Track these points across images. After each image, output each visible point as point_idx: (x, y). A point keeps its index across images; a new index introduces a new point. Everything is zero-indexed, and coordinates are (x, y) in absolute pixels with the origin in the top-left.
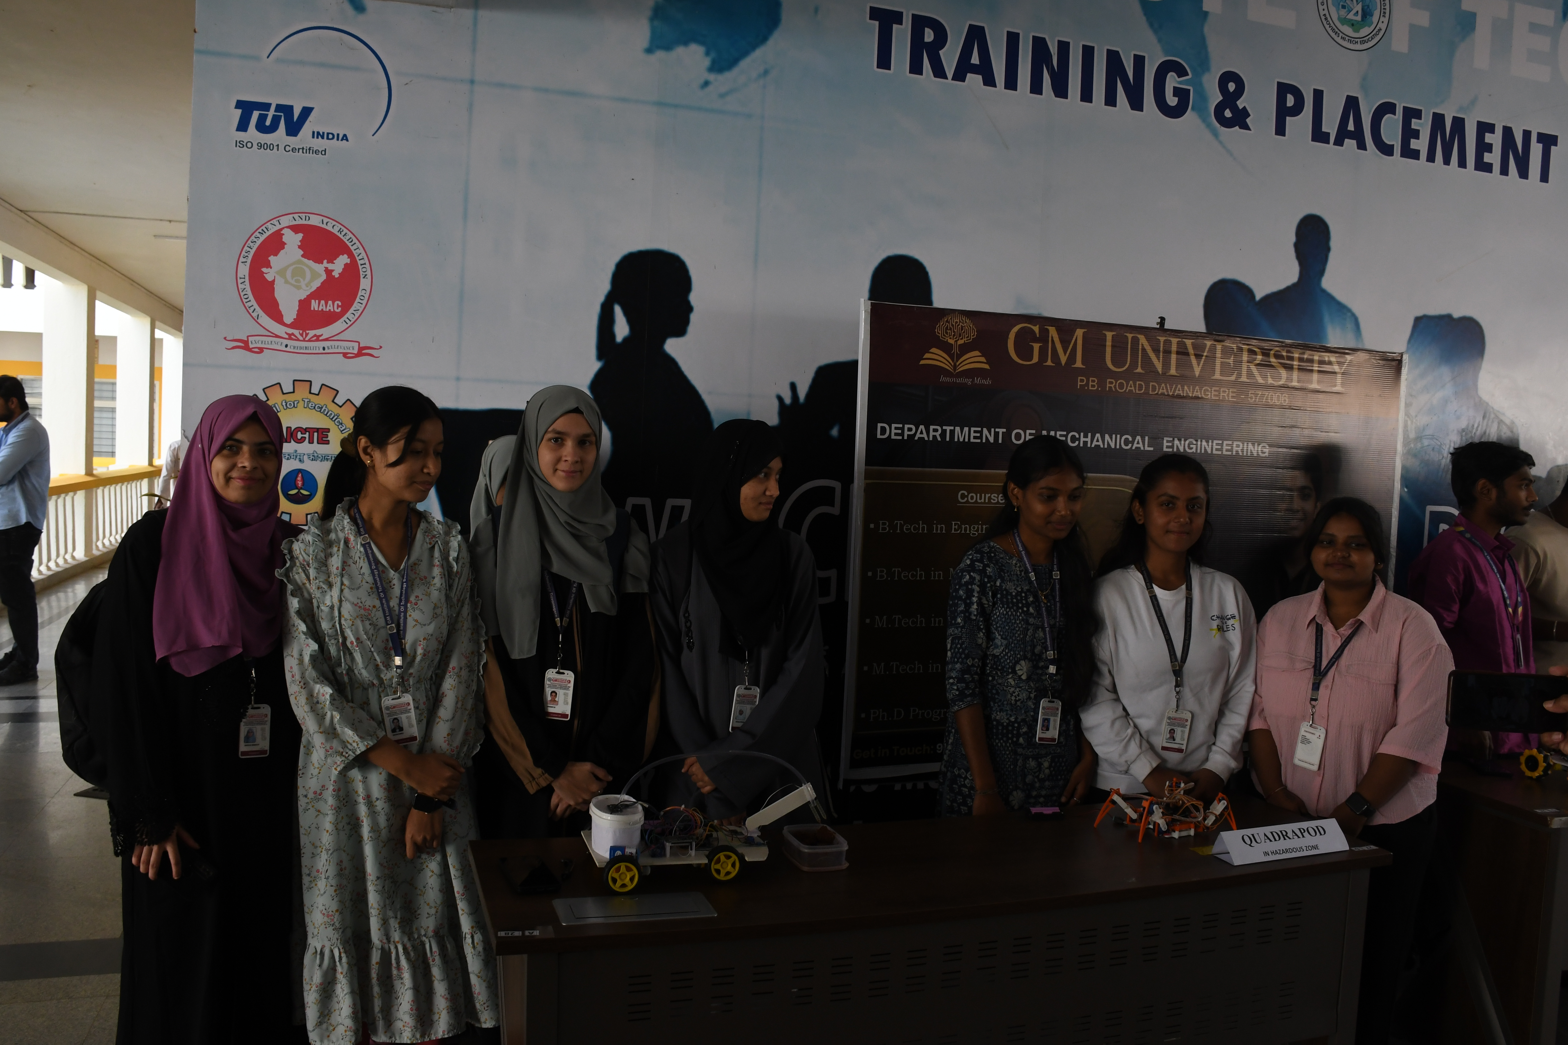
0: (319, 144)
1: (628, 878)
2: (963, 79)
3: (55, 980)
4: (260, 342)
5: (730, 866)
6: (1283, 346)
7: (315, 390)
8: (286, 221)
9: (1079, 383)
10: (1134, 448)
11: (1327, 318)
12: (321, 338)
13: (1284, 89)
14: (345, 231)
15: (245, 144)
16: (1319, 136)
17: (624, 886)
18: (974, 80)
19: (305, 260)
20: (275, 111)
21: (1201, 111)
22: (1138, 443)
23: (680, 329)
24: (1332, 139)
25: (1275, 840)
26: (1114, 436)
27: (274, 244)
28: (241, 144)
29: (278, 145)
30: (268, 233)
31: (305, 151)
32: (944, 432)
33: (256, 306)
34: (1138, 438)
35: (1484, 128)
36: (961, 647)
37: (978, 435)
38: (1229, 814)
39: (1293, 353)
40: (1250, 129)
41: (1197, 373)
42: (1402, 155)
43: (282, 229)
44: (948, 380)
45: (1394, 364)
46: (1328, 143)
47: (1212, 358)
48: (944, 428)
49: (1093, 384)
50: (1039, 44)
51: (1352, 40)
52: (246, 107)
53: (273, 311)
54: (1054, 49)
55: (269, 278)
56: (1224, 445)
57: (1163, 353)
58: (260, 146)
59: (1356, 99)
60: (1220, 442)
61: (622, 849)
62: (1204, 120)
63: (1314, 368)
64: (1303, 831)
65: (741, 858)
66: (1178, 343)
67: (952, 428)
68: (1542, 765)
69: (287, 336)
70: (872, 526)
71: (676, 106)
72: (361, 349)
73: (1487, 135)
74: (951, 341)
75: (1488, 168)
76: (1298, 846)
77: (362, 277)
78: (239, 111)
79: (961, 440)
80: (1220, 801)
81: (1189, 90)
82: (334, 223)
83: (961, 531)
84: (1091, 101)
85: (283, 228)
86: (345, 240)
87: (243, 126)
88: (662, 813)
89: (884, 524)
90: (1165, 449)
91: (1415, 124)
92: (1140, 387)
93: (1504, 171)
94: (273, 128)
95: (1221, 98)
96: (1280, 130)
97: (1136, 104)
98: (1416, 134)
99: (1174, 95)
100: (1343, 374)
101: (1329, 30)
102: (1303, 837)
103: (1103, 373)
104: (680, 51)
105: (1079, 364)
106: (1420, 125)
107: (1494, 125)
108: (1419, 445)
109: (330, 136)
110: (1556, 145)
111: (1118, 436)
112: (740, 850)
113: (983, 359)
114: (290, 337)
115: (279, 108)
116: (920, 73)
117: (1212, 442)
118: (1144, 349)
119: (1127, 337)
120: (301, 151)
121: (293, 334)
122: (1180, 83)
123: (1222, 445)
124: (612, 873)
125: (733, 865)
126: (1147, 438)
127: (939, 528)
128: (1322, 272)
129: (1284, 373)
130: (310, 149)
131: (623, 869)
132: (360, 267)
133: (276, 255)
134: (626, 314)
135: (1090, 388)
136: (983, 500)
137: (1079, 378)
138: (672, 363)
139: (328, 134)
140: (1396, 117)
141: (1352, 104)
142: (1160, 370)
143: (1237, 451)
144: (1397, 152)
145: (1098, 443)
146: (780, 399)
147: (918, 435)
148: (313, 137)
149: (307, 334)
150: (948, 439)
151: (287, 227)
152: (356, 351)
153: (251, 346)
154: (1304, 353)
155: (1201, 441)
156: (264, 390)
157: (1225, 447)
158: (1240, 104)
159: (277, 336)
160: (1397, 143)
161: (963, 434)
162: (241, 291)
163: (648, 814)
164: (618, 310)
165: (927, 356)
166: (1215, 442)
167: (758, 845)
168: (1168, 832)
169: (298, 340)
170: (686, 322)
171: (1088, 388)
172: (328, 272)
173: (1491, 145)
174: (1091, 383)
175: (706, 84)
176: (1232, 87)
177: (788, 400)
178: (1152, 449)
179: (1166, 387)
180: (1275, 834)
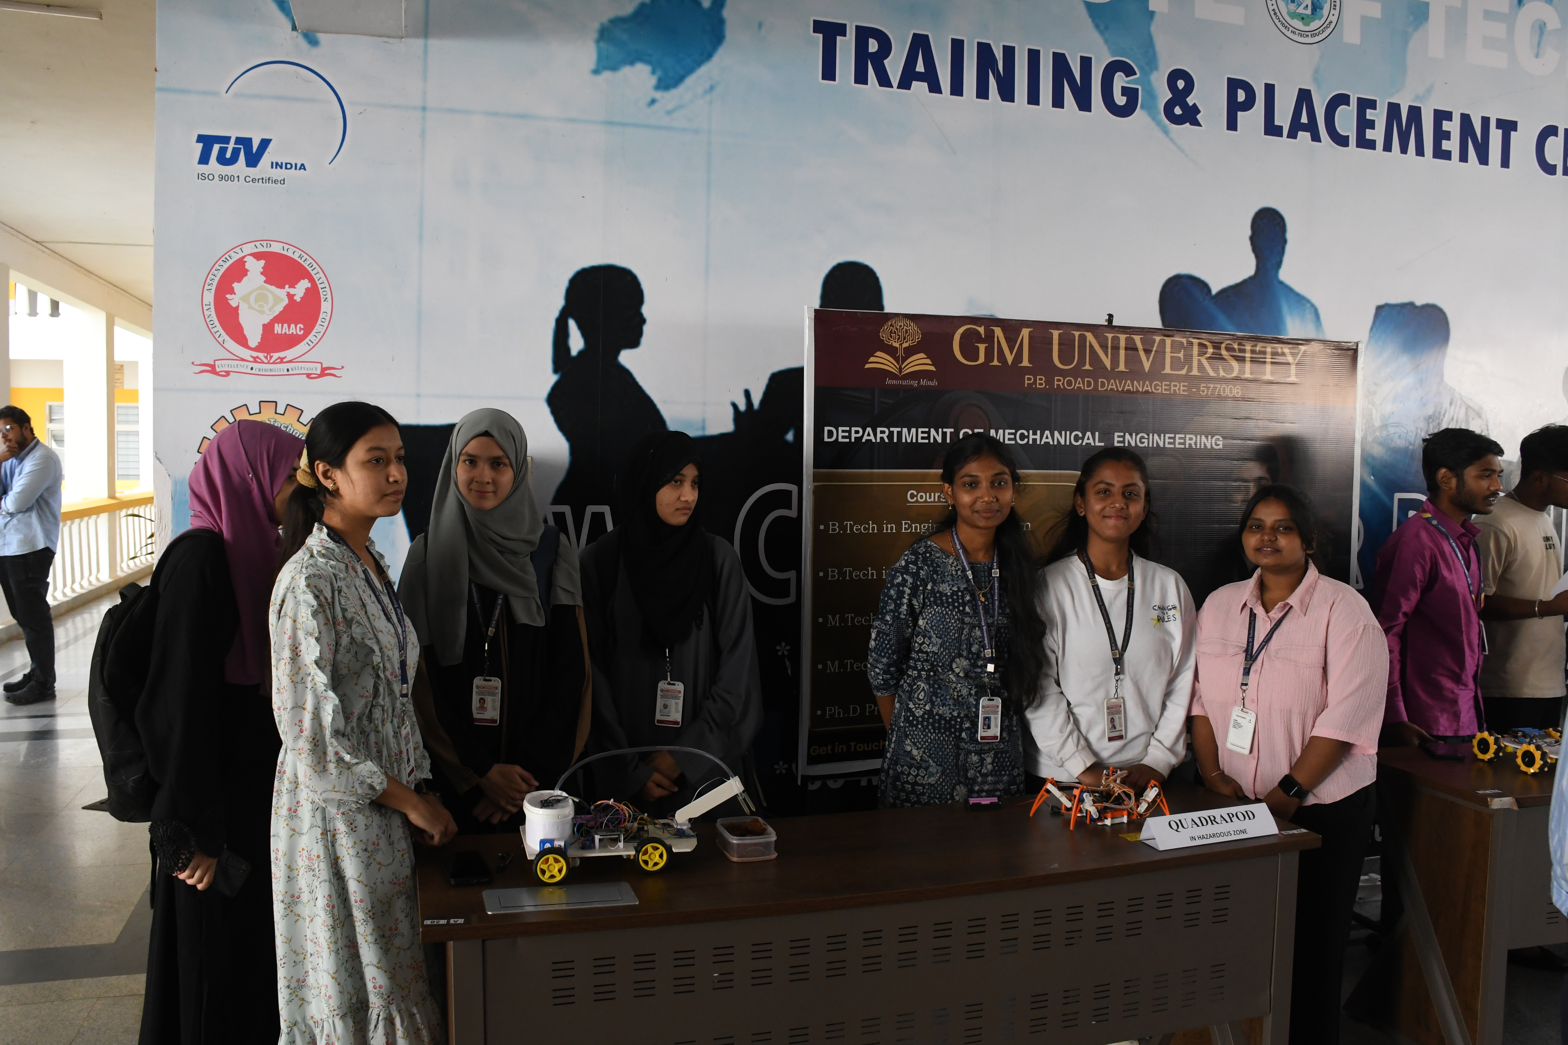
0: (278, 173)
1: (556, 869)
2: (908, 87)
3: (49, 983)
4: (226, 366)
5: (657, 856)
6: (1234, 339)
7: (281, 410)
8: (249, 249)
9: (1026, 382)
10: (1084, 444)
11: (1285, 309)
12: (284, 360)
13: (1234, 85)
14: (306, 256)
15: (206, 176)
16: (1272, 129)
17: (552, 877)
18: (920, 87)
19: (268, 286)
20: (235, 144)
21: (1150, 109)
22: (1088, 439)
23: (634, 341)
24: (1285, 132)
25: (1203, 825)
26: (1063, 433)
27: (237, 271)
28: (202, 176)
29: (238, 177)
30: (231, 262)
31: (264, 181)
32: (891, 434)
33: (222, 331)
34: (1089, 434)
35: (1441, 116)
36: (888, 643)
37: (926, 435)
38: (1161, 801)
39: (1245, 346)
40: (1200, 125)
41: (1147, 368)
42: (1358, 146)
43: (244, 257)
44: (894, 382)
45: (1350, 353)
46: (1281, 136)
47: (1161, 352)
48: (891, 429)
49: (1041, 382)
50: (984, 50)
51: (1302, 34)
52: (207, 141)
53: (238, 335)
54: (999, 54)
55: (234, 304)
56: (1177, 438)
57: (1112, 349)
58: (222, 178)
59: (1309, 91)
60: (1173, 435)
61: (551, 841)
62: (1154, 118)
63: (1267, 360)
64: (1231, 816)
65: (669, 849)
66: (1127, 339)
67: (899, 429)
68: (1493, 748)
69: (252, 360)
70: (822, 527)
71: (624, 125)
72: (323, 370)
73: (1444, 122)
74: (896, 345)
75: (1447, 155)
76: (1226, 831)
77: (322, 300)
78: (201, 145)
79: (909, 441)
80: (1152, 788)
81: (1138, 89)
82: (295, 249)
83: (912, 530)
84: (1038, 104)
85: (246, 256)
86: (306, 265)
87: (204, 159)
88: (592, 807)
89: (834, 525)
90: (1116, 444)
91: (1370, 114)
92: (1089, 384)
93: (1464, 158)
94: (233, 160)
95: (1170, 96)
96: (1232, 125)
97: (1084, 104)
98: (1371, 125)
99: (1123, 95)
100: (1297, 364)
101: (1279, 24)
102: (1232, 821)
103: (1051, 371)
104: (627, 71)
105: (1025, 363)
106: (1376, 115)
107: (1451, 113)
108: (1385, 433)
109: (288, 166)
110: (1516, 130)
111: (1068, 433)
112: (668, 842)
113: (928, 361)
114: (255, 360)
115: (239, 140)
116: (865, 82)
117: (1164, 436)
118: (1091, 346)
119: (1074, 335)
120: (260, 181)
121: (258, 357)
122: (1128, 82)
123: (1174, 438)
124: (541, 865)
125: (661, 856)
126: (1097, 434)
127: (889, 528)
128: (1279, 264)
129: (1235, 364)
130: (269, 179)
131: (551, 861)
132: (321, 291)
133: (239, 281)
134: (581, 327)
135: (1038, 386)
136: (932, 499)
137: (1026, 377)
138: (627, 375)
139: (286, 164)
140: (1349, 108)
141: (1304, 97)
142: (1109, 367)
143: (1190, 444)
144: (1352, 144)
145: (1047, 440)
146: (735, 406)
147: (865, 438)
148: (272, 167)
149: (271, 357)
150: (895, 440)
151: (250, 255)
152: (319, 372)
153: (218, 370)
154: (1256, 346)
155: (1153, 435)
156: (231, 411)
157: (1177, 441)
158: (1190, 101)
159: (243, 360)
160: (1353, 134)
161: (910, 435)
162: (206, 317)
163: (579, 809)
164: (572, 324)
165: (872, 359)
166: (1167, 436)
167: (688, 836)
168: (1100, 819)
169: (263, 363)
170: (640, 334)
171: (1036, 386)
172: (290, 296)
173: (1449, 133)
174: (1038, 382)
175: (653, 101)
176: (1181, 84)
177: (742, 407)
178: (1102, 444)
179: (1116, 383)
180: (1202, 819)
